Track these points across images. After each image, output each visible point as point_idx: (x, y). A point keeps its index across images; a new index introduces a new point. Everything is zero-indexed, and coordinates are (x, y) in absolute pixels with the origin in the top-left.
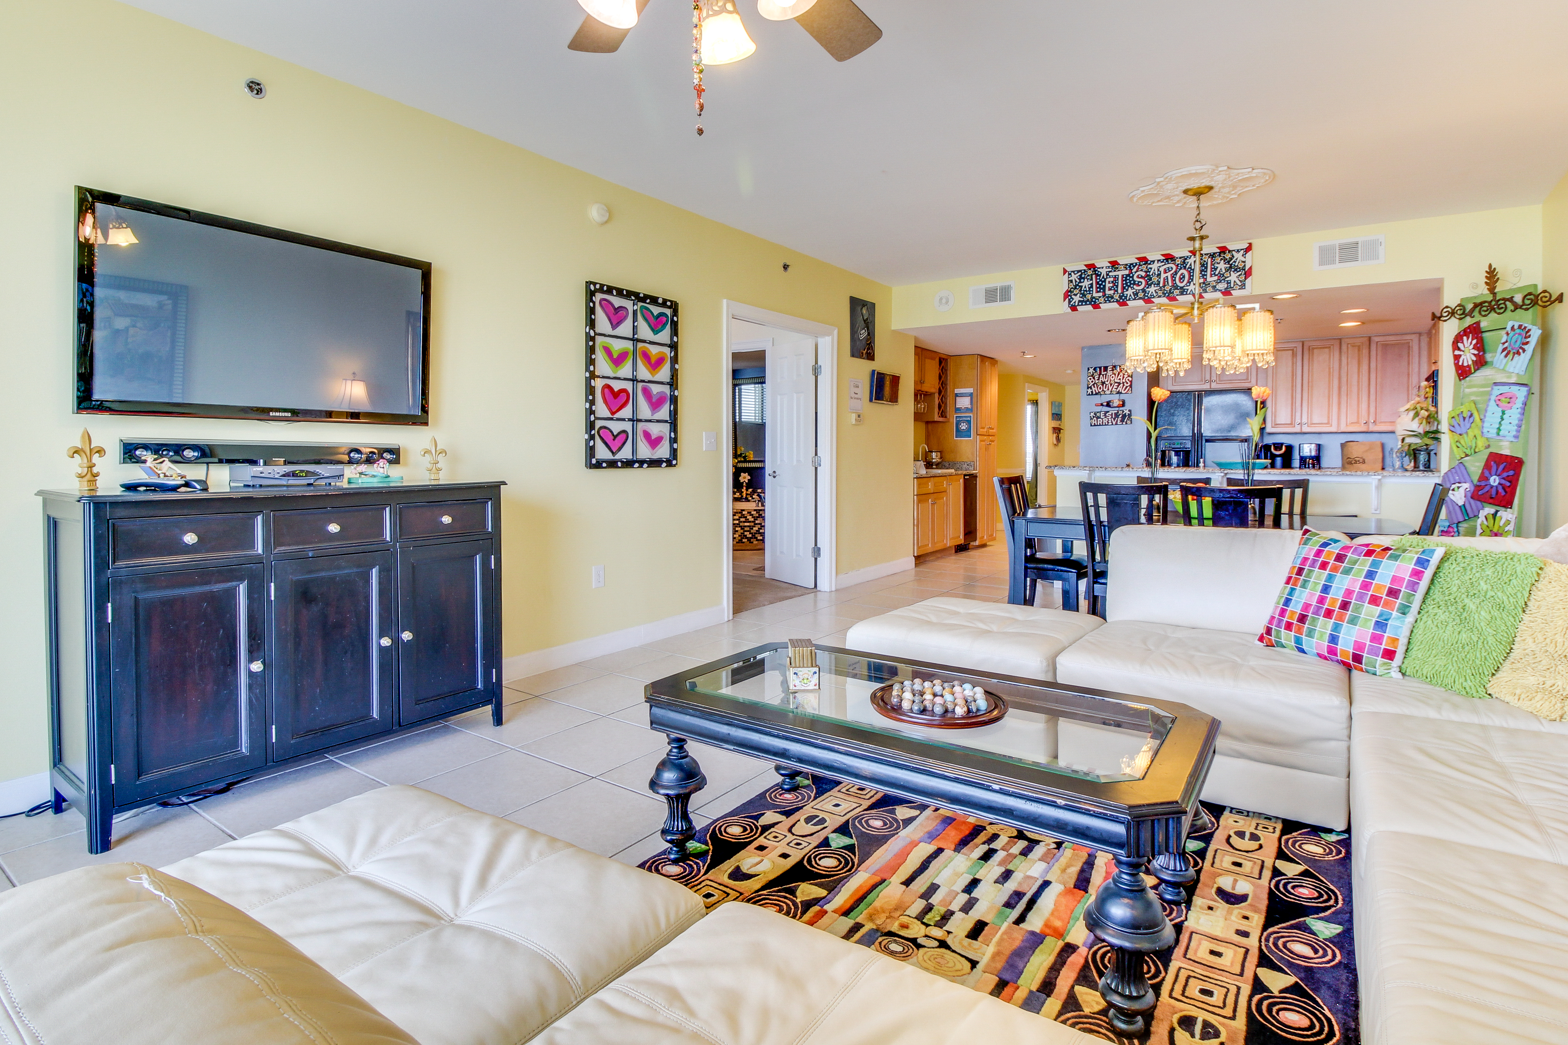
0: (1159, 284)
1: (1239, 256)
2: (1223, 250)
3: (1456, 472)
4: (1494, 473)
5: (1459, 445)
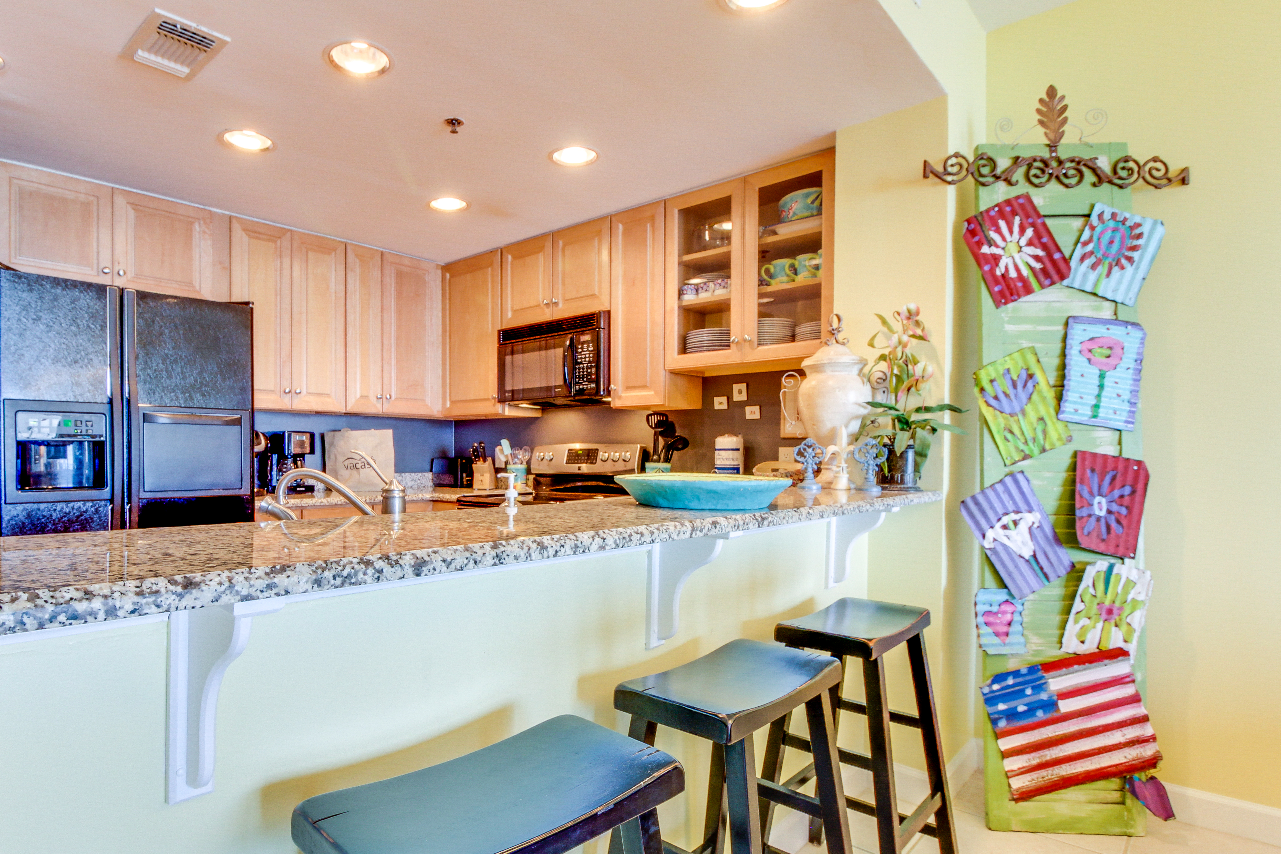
3: (1007, 490)
4: (1095, 490)
5: (1009, 436)
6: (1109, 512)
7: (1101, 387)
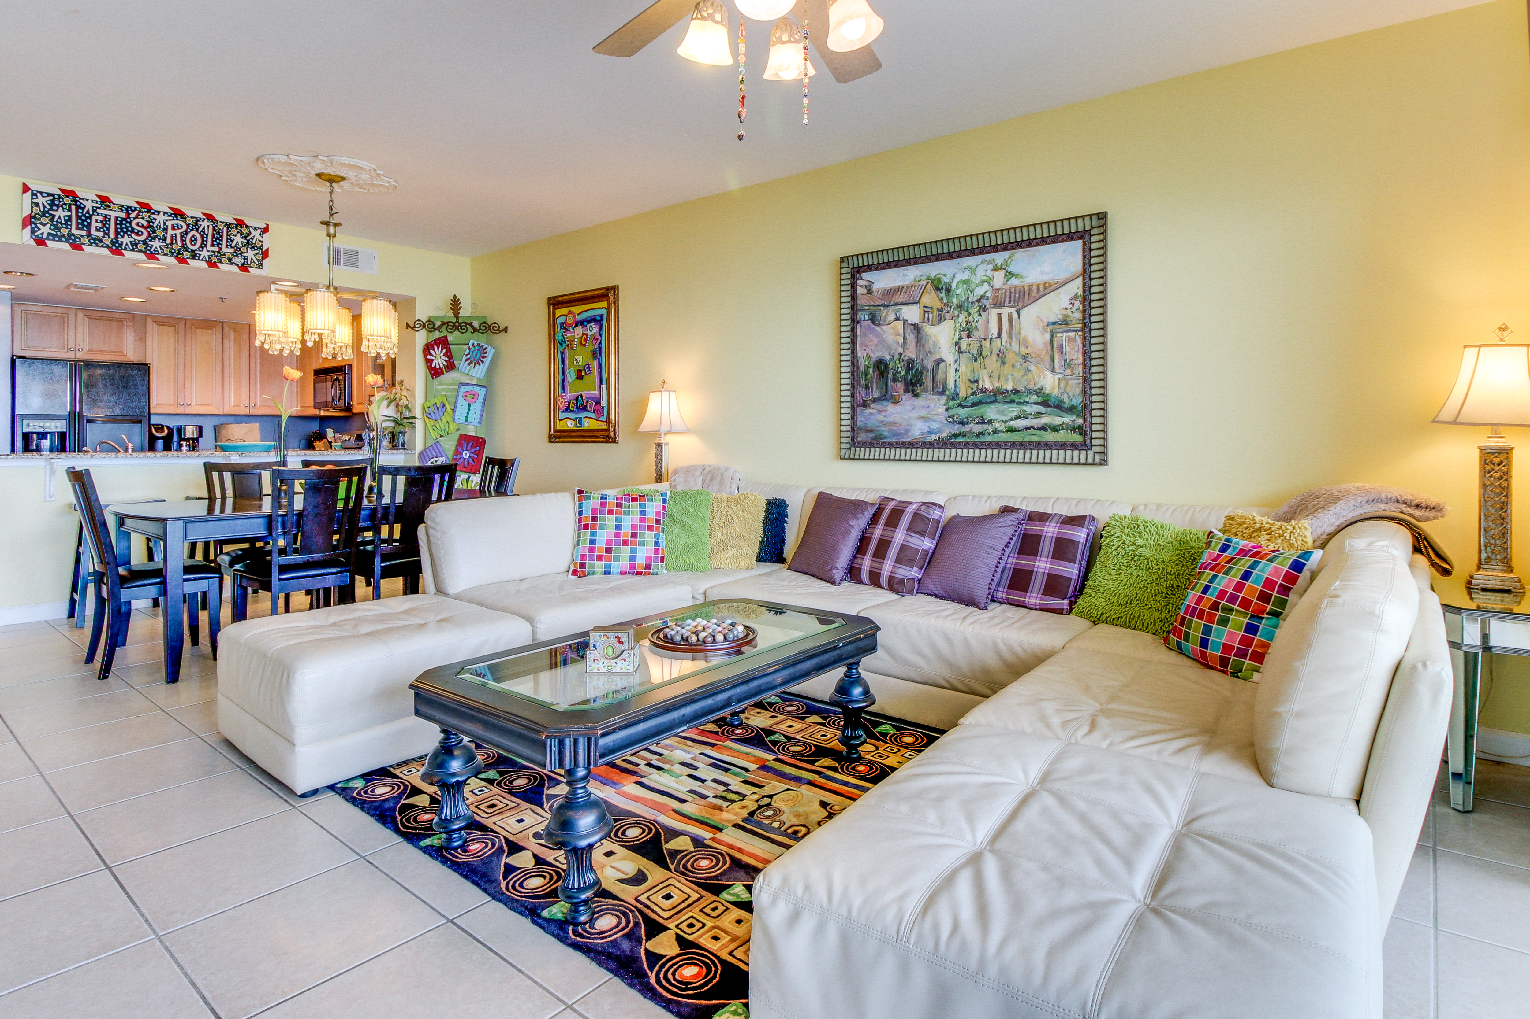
0: (165, 240)
1: (256, 234)
2: (240, 223)
3: (434, 449)
4: (465, 449)
5: (435, 428)
6: (470, 457)
7: (469, 410)
